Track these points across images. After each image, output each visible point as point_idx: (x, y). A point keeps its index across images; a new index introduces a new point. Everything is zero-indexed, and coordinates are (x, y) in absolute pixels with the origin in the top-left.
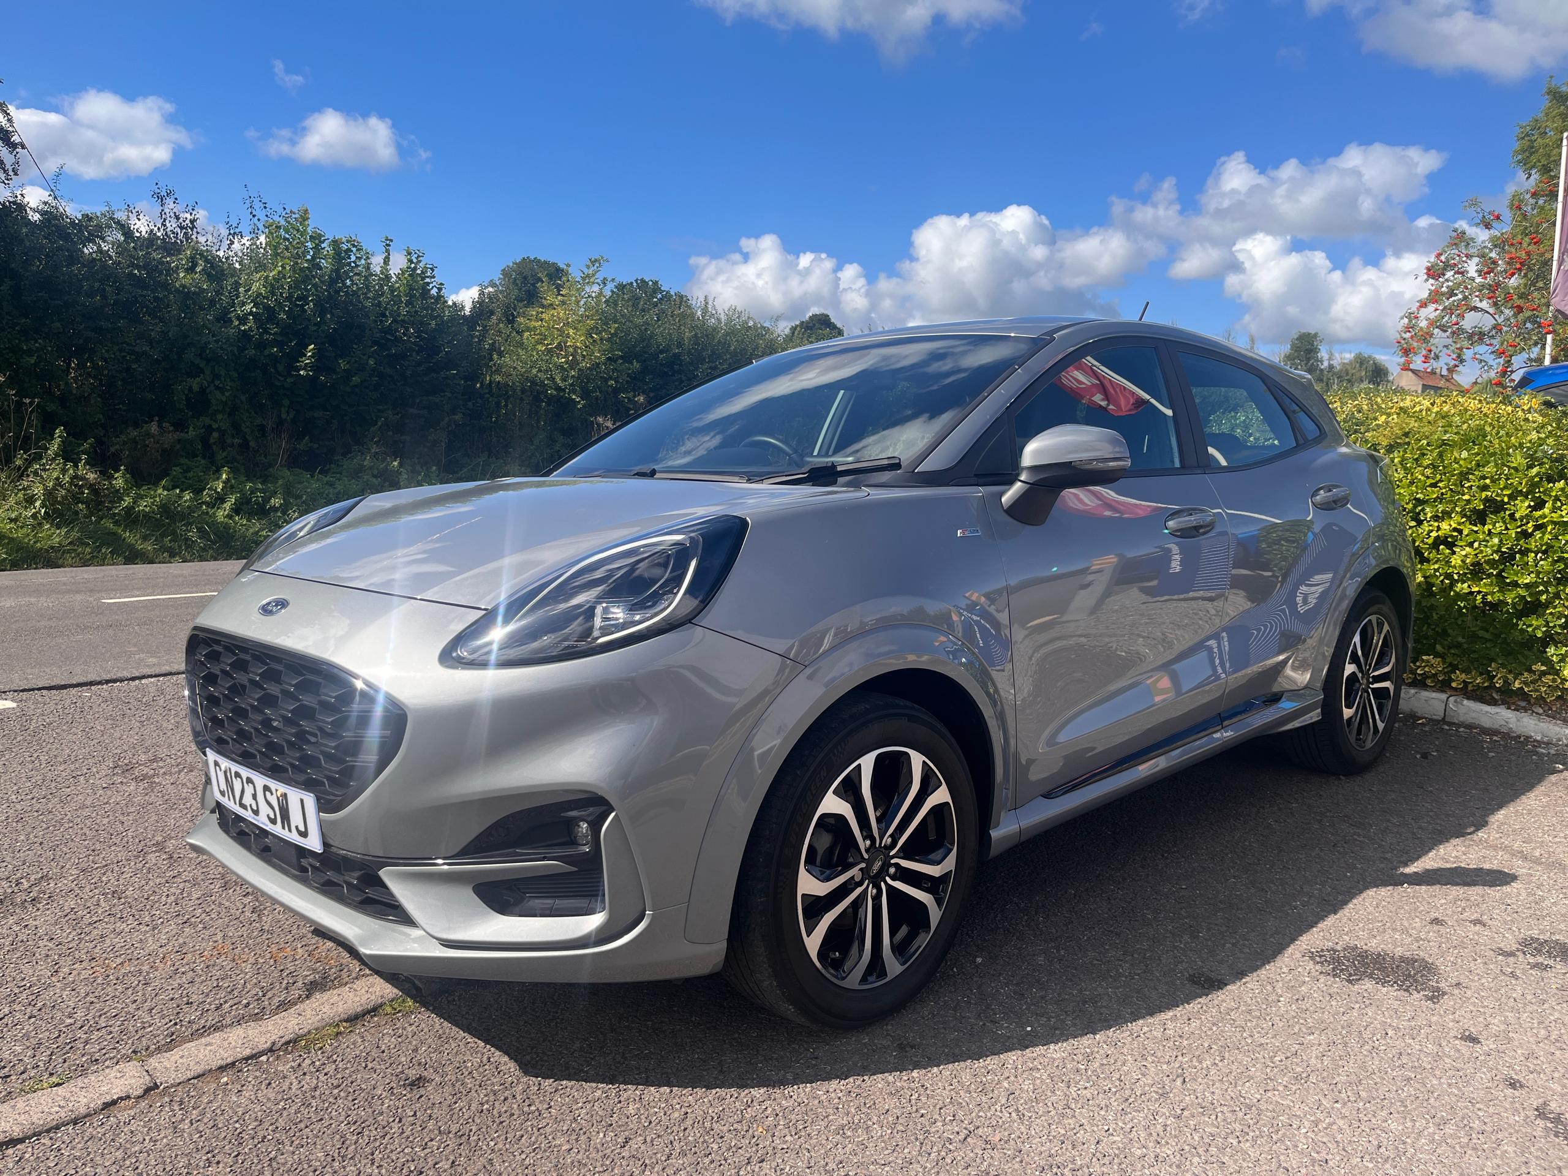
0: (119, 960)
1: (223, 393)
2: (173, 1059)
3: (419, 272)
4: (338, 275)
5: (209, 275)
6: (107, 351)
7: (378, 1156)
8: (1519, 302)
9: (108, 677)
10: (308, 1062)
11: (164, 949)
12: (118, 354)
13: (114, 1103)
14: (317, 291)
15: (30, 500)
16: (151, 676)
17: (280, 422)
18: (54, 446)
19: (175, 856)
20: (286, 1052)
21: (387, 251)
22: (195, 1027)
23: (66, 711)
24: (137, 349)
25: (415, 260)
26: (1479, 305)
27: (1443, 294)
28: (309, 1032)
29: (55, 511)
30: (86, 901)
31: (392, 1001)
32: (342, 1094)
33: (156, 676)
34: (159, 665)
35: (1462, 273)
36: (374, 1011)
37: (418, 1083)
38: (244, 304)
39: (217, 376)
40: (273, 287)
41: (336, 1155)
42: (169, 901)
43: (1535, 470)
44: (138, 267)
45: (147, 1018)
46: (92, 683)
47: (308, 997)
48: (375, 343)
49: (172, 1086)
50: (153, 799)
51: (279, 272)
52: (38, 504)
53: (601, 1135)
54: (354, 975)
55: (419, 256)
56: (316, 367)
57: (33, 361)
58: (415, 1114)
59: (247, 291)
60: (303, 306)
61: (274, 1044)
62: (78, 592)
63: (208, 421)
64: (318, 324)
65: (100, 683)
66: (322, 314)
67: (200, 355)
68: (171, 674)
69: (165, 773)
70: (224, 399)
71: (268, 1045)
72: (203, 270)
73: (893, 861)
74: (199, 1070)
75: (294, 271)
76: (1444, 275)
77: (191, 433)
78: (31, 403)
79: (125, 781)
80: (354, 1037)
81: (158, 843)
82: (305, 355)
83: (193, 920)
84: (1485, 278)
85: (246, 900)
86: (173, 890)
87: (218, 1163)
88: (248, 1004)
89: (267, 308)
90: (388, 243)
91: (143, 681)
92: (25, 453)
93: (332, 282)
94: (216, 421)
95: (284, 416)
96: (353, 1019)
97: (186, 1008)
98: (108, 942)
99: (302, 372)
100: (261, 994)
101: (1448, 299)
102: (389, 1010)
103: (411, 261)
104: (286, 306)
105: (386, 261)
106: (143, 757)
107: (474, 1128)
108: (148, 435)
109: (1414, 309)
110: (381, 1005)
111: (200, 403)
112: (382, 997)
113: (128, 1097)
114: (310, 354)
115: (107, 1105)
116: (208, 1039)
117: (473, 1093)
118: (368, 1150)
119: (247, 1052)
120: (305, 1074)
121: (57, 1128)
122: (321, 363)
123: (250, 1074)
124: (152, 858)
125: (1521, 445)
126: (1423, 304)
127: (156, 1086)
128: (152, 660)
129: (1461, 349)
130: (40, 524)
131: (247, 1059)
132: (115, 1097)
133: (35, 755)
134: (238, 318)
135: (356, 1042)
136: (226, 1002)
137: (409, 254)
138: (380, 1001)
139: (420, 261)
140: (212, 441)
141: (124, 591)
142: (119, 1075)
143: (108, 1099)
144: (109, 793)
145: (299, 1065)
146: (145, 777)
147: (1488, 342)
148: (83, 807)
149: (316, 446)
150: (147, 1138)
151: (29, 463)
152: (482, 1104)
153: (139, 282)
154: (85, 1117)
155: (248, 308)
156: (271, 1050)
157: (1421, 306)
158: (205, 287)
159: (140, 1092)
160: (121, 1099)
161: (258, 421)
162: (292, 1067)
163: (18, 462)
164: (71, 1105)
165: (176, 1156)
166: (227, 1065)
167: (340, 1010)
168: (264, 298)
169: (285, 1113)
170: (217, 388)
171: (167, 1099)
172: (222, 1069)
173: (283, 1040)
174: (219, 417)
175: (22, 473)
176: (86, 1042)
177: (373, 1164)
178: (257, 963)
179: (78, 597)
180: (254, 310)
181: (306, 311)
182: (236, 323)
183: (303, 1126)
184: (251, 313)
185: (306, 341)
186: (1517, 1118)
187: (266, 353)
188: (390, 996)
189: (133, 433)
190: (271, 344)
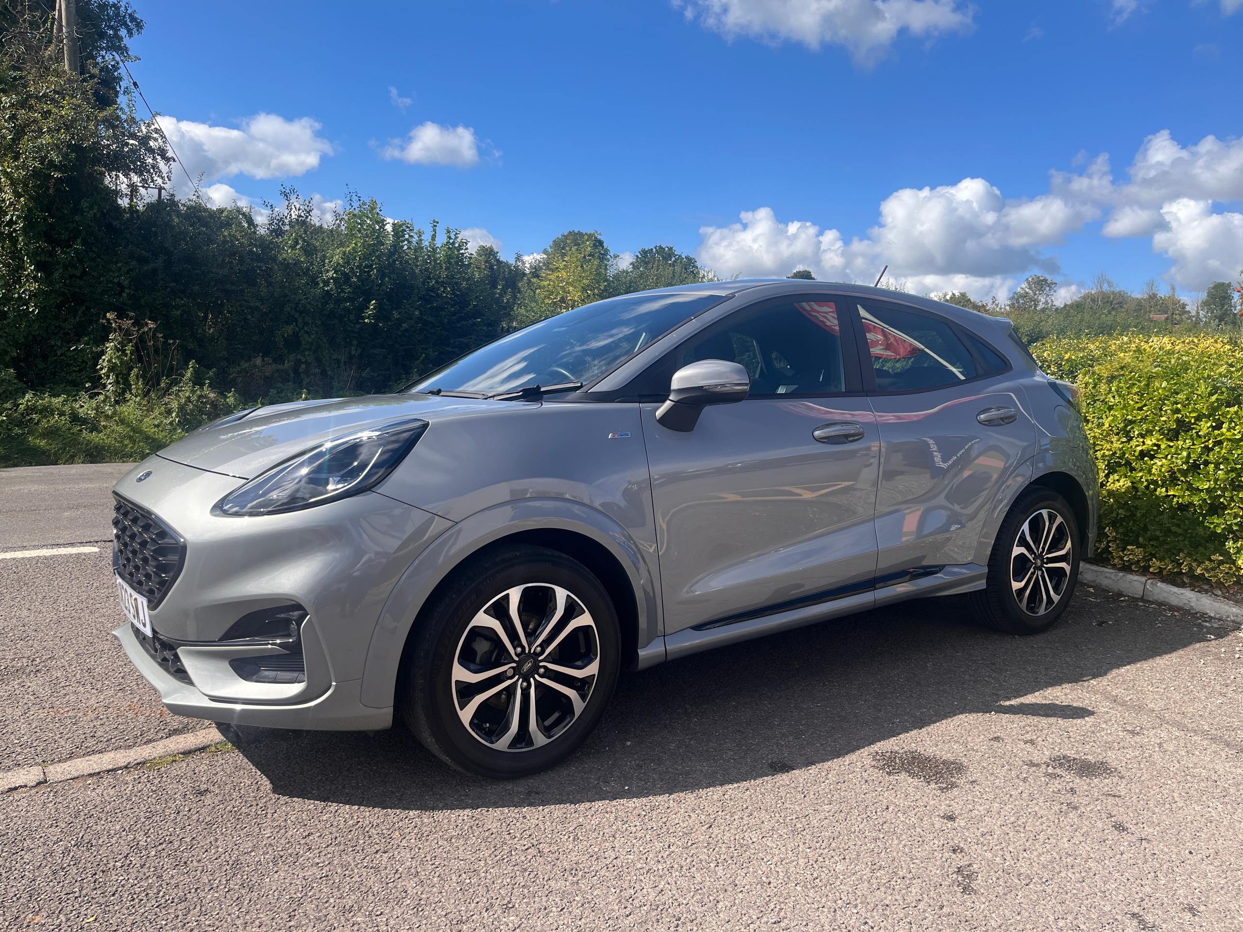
1: (310, 336)
2: (64, 767)
3: (457, 245)
4: (396, 247)
5: (305, 251)
6: (232, 306)
10: (146, 776)
11: (99, 704)
12: (239, 308)
13: (16, 788)
14: (379, 261)
15: (169, 412)
17: (351, 357)
18: (189, 374)
20: (136, 769)
21: (434, 230)
22: (88, 750)
24: (251, 304)
25: (453, 237)
28: (155, 758)
29: (186, 420)
31: (218, 743)
32: (154, 795)
36: (203, 749)
37: (204, 793)
38: (328, 271)
39: (306, 324)
40: (348, 259)
43: (1214, 398)
44: (256, 246)
45: (63, 743)
47: (166, 738)
48: (420, 299)
49: (56, 782)
51: (353, 248)
52: (174, 415)
53: (295, 830)
55: (456, 234)
56: (377, 317)
57: (178, 313)
58: (189, 810)
59: (330, 262)
60: (369, 272)
61: (129, 763)
63: (299, 357)
64: (379, 285)
66: (382, 279)
67: (296, 308)
70: (310, 340)
71: (125, 764)
72: (301, 247)
73: (541, 664)
74: (76, 774)
75: (364, 248)
77: (286, 365)
78: (174, 343)
80: (182, 764)
82: (369, 308)
88: (128, 739)
89: (344, 274)
90: (435, 224)
92: (166, 378)
93: (391, 254)
94: (304, 356)
95: (353, 352)
96: (187, 753)
97: (89, 739)
98: (67, 698)
99: (366, 321)
100: (140, 734)
102: (213, 749)
103: (450, 238)
104: (357, 272)
105: (434, 237)
107: (219, 821)
108: (255, 366)
110: (209, 746)
111: (293, 343)
112: (212, 741)
113: (26, 786)
114: (372, 307)
115: (11, 790)
116: (90, 757)
117: (234, 801)
118: (148, 828)
119: (110, 767)
120: (139, 783)
122: (381, 314)
123: (108, 780)
125: (1209, 377)
127: (46, 782)
130: (175, 429)
131: (108, 771)
132: (18, 785)
134: (324, 281)
135: (182, 767)
136: (115, 737)
137: (449, 232)
138: (209, 743)
139: (457, 237)
140: (301, 371)
142: (27, 773)
143: (13, 786)
145: (139, 777)
149: (376, 375)
150: (24, 810)
151: (170, 386)
152: (234, 808)
153: (257, 258)
155: (330, 274)
156: (126, 767)
158: (302, 259)
159: (34, 783)
160: (21, 787)
161: (335, 357)
162: (134, 778)
163: (163, 385)
165: (35, 821)
166: (94, 773)
167: (182, 747)
168: (342, 266)
169: (113, 803)
170: (306, 332)
171: (48, 789)
172: (91, 775)
173: (136, 762)
174: (307, 353)
175: (166, 392)
176: (19, 754)
177: (145, 835)
178: (149, 716)
180: (335, 275)
181: (371, 276)
182: (321, 285)
183: (119, 811)
184: (332, 278)
185: (371, 298)
186: (938, 872)
187: (342, 307)
188: (218, 740)
189: (245, 365)
190: (346, 300)
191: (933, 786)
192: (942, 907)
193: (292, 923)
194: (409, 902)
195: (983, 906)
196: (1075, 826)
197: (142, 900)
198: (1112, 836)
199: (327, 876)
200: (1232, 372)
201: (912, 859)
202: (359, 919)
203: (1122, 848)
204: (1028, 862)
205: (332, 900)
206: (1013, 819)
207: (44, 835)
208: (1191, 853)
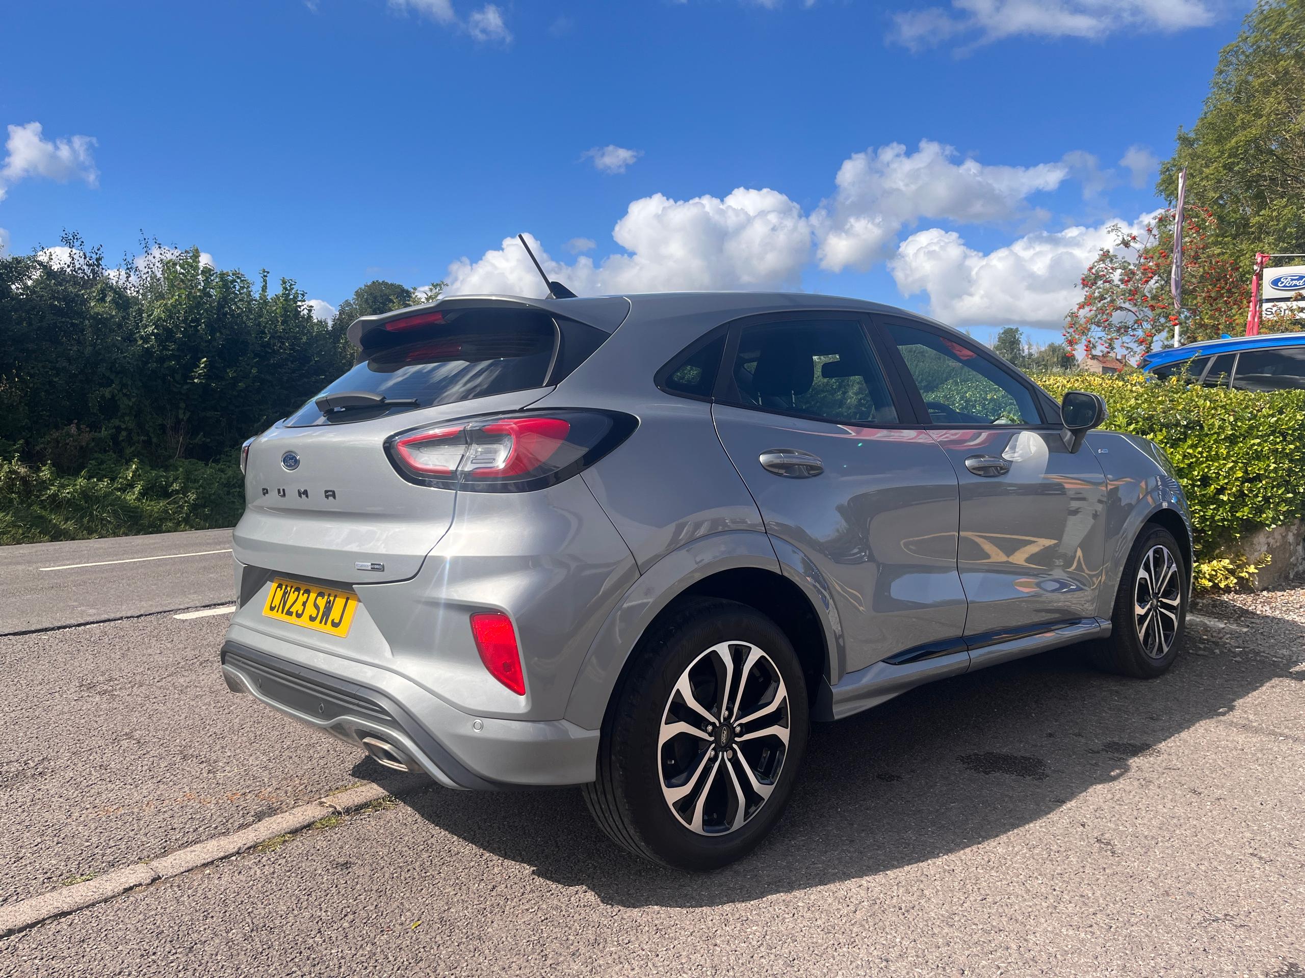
0: (115, 807)
1: (130, 400)
2: (169, 861)
3: (291, 297)
4: (224, 301)
5: (117, 304)
6: (32, 368)
7: (324, 906)
8: (1152, 303)
9: (59, 624)
10: (265, 859)
11: (147, 798)
12: (41, 370)
13: (131, 888)
14: (208, 314)
16: (93, 623)
17: (178, 421)
19: (142, 741)
20: (249, 854)
21: (265, 281)
22: (180, 842)
23: (32, 650)
24: (57, 365)
25: (288, 288)
26: (1123, 305)
27: (1095, 298)
28: (264, 841)
30: (81, 772)
31: (321, 820)
32: (293, 875)
33: (97, 622)
34: (99, 614)
35: (1109, 282)
36: (309, 826)
37: (346, 865)
38: (146, 326)
39: (124, 386)
40: (171, 313)
41: (294, 907)
42: (144, 769)
43: (1132, 427)
44: (59, 300)
45: (144, 839)
46: (46, 630)
47: (259, 821)
48: (256, 355)
49: (171, 877)
50: (115, 705)
51: (176, 300)
53: (477, 885)
54: (291, 806)
55: (291, 285)
56: (207, 376)
58: (346, 883)
59: (149, 316)
60: (196, 327)
61: (240, 848)
62: (19, 563)
63: (116, 422)
64: (209, 341)
65: (53, 629)
66: (212, 333)
67: (111, 368)
68: (109, 620)
69: (121, 688)
70: (131, 404)
71: (236, 849)
72: (112, 300)
74: (189, 866)
75: (189, 299)
76: (1096, 283)
77: (104, 433)
79: (90, 694)
80: (296, 843)
81: (126, 734)
82: (199, 367)
83: (164, 780)
84: (1127, 285)
85: (202, 766)
86: (145, 763)
87: (212, 917)
88: (216, 827)
89: (166, 329)
90: (265, 274)
91: (88, 626)
93: (221, 306)
94: (124, 422)
95: (181, 416)
96: (295, 832)
97: (172, 832)
98: (104, 796)
99: (196, 380)
100: (225, 821)
101: (1100, 302)
102: (319, 825)
103: (286, 289)
104: (182, 327)
105: (264, 288)
106: (101, 679)
107: (388, 887)
108: (69, 435)
109: (1075, 310)
110: (313, 823)
111: (110, 408)
112: (314, 817)
113: (141, 885)
114: (203, 365)
115: (126, 890)
116: (192, 848)
117: (386, 869)
118: (316, 903)
119: (222, 854)
120: (264, 866)
121: (93, 905)
122: (213, 372)
123: (225, 868)
124: (125, 743)
125: (1123, 409)
126: (1082, 306)
127: (159, 878)
128: (92, 611)
129: (1111, 339)
131: (222, 859)
132: (132, 885)
133: (16, 680)
134: (142, 338)
135: (298, 845)
136: (200, 827)
137: (284, 283)
138: (312, 820)
139: (293, 288)
140: (121, 438)
141: (56, 560)
142: (132, 872)
143: (127, 886)
144: (81, 703)
145: (259, 861)
146: (105, 692)
147: (1132, 334)
148: (63, 713)
149: (208, 440)
150: (159, 907)
152: (393, 874)
153: (58, 311)
154: (112, 898)
155: (150, 329)
156: (238, 853)
157: (1080, 308)
158: (114, 313)
159: (149, 881)
160: (136, 886)
161: (160, 422)
162: (255, 863)
164: (101, 891)
165: (182, 915)
166: (208, 863)
167: (285, 826)
168: (164, 321)
169: (254, 888)
170: (125, 395)
171: (168, 885)
172: (205, 865)
173: (246, 846)
174: (127, 418)
176: (103, 855)
177: (321, 910)
178: (218, 803)
179: (20, 567)
180: (156, 331)
181: (199, 331)
182: (140, 342)
183: (268, 893)
184: (153, 334)
185: (200, 355)
186: (1082, 843)
187: (165, 366)
188: (320, 817)
189: (56, 434)
190: (170, 358)
191: (1028, 778)
192: (1104, 869)
193: (549, 962)
194: (647, 928)
195: (1136, 864)
196: (1160, 796)
197: (376, 966)
198: (1194, 799)
199: (547, 919)
200: (1140, 404)
201: (1055, 837)
202: (612, 949)
203: (1208, 807)
204: (1146, 827)
205: (571, 937)
206: (1110, 796)
207: (206, 926)
208: (1262, 804)
